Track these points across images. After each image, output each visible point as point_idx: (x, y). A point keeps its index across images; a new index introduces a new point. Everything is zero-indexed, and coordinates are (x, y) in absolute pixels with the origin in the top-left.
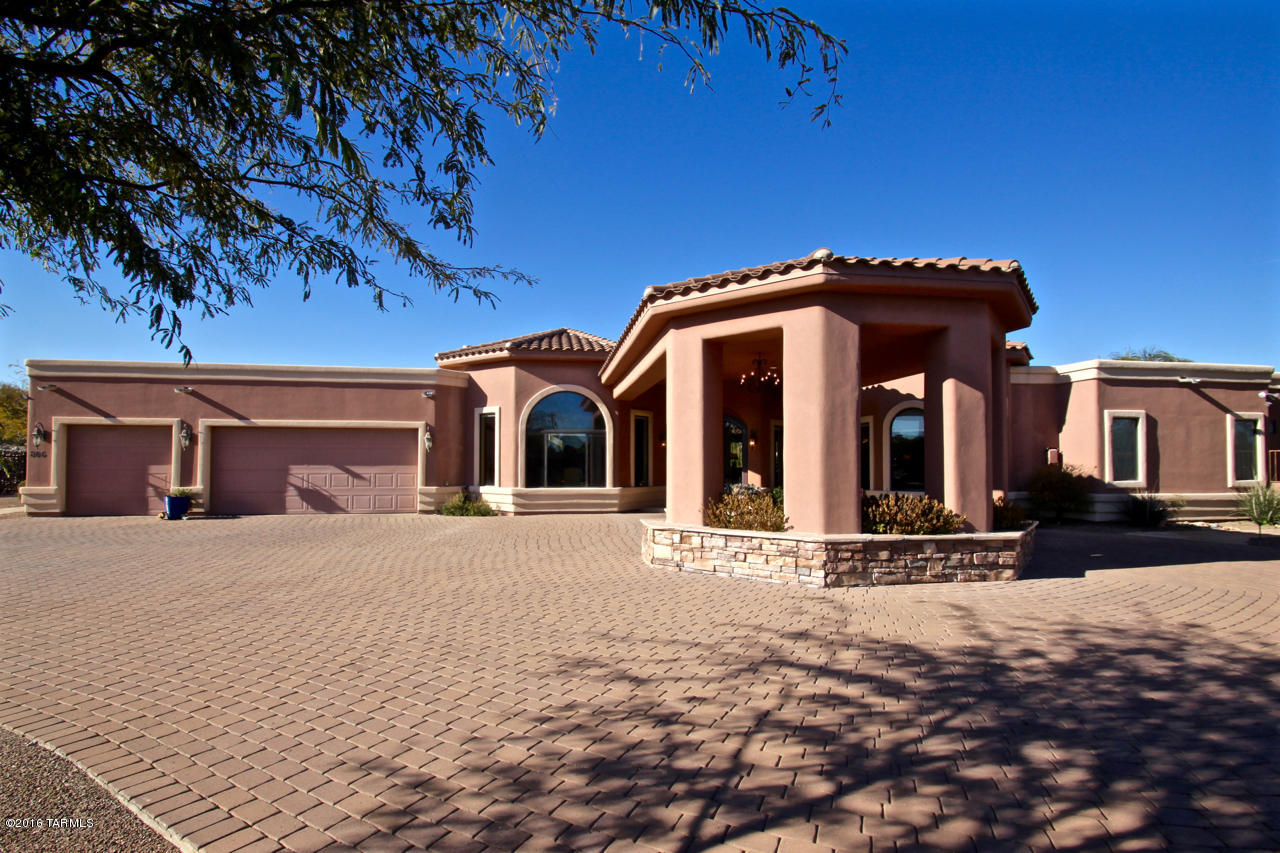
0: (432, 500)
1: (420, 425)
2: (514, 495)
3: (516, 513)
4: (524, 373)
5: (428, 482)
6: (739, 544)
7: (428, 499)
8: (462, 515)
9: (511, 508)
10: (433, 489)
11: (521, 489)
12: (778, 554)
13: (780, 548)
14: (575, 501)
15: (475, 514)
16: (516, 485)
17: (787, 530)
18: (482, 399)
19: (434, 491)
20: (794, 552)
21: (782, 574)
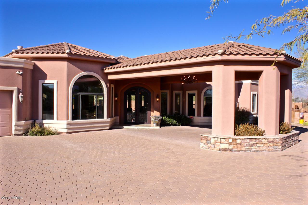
0: (22, 128)
1: (15, 89)
2: (67, 124)
3: (68, 133)
4: (71, 65)
5: (19, 119)
6: (254, 141)
7: (19, 128)
8: (41, 135)
9: (66, 130)
10: (22, 123)
11: (70, 121)
12: (268, 143)
13: (269, 141)
14: (93, 125)
15: (48, 134)
16: (68, 119)
17: (264, 135)
18: (44, 76)
19: (23, 124)
20: (273, 142)
21: (269, 149)
